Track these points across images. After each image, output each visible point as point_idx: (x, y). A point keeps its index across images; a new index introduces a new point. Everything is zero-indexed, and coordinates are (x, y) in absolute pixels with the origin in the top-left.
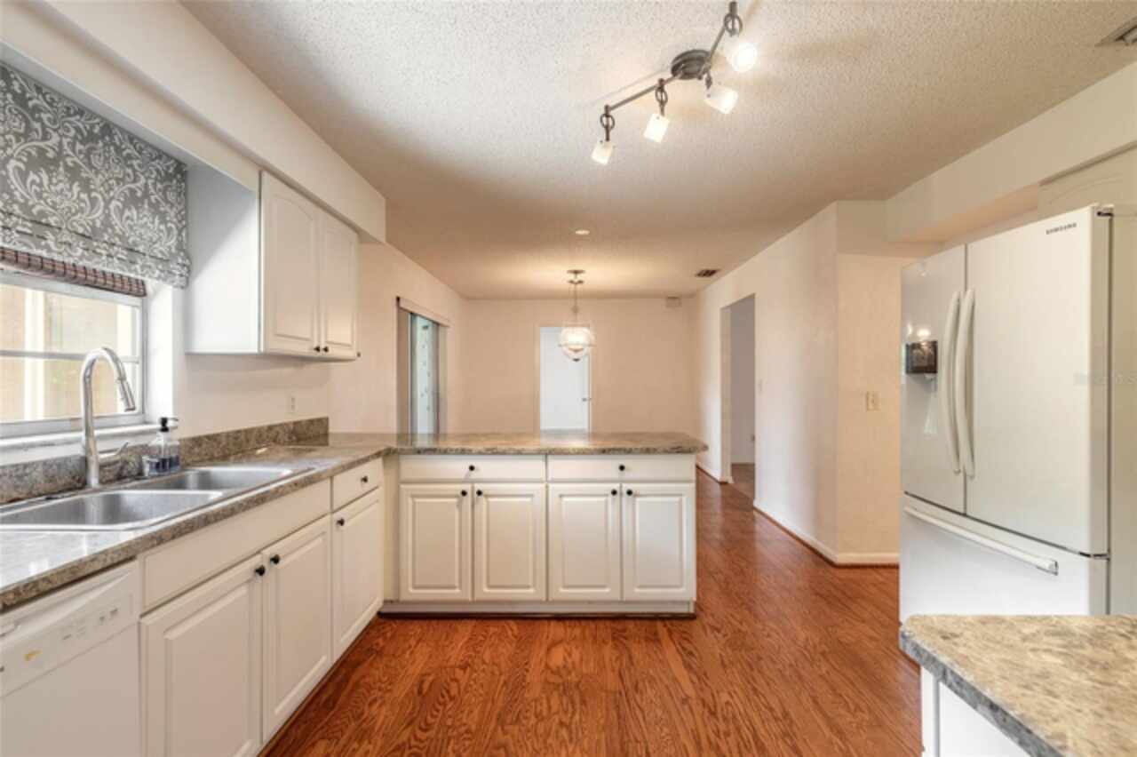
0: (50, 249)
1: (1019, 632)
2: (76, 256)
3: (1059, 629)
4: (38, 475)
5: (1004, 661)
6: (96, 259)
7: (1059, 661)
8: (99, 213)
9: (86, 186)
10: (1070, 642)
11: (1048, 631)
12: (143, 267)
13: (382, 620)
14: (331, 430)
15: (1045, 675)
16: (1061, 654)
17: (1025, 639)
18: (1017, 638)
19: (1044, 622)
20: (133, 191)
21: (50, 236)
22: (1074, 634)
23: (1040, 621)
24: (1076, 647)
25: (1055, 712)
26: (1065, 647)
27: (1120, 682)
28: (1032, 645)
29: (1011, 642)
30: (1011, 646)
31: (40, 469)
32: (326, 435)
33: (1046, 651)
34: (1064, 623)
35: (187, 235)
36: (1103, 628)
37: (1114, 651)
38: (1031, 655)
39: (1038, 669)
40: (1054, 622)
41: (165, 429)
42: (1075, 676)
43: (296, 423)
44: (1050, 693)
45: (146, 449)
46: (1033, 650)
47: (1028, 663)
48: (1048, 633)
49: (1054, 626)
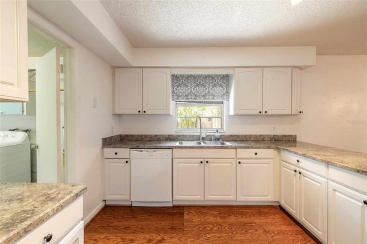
0: (198, 100)
1: (62, 194)
2: (202, 100)
3: (54, 200)
4: (195, 137)
5: (59, 187)
6: (206, 99)
7: (49, 193)
8: (207, 90)
9: (205, 87)
10: (49, 198)
11: (56, 198)
12: (217, 99)
13: (279, 208)
14: (297, 140)
15: (50, 189)
16: (50, 194)
17: (59, 193)
18: (61, 192)
19: (58, 200)
20: (215, 84)
21: (198, 98)
22: (49, 200)
23: (60, 199)
24: (47, 198)
25: (46, 185)
26: (50, 196)
27: (35, 195)
28: (57, 193)
29: (61, 191)
30: (60, 190)
31: (196, 136)
32: (296, 141)
33: (53, 193)
34: (53, 202)
35: (229, 89)
36: (42, 207)
37: (38, 201)
38: (55, 191)
39: (52, 189)
40: (56, 201)
41: (217, 132)
42: (45, 191)
43: (274, 135)
44: (48, 187)
45: (214, 136)
46: (56, 192)
47: (55, 189)
48: (55, 197)
49: (55, 200)
